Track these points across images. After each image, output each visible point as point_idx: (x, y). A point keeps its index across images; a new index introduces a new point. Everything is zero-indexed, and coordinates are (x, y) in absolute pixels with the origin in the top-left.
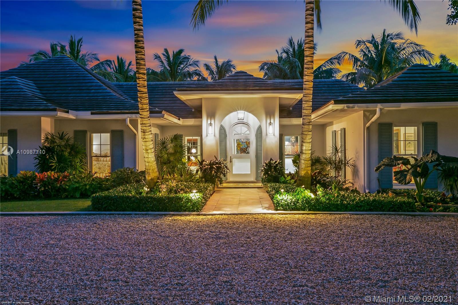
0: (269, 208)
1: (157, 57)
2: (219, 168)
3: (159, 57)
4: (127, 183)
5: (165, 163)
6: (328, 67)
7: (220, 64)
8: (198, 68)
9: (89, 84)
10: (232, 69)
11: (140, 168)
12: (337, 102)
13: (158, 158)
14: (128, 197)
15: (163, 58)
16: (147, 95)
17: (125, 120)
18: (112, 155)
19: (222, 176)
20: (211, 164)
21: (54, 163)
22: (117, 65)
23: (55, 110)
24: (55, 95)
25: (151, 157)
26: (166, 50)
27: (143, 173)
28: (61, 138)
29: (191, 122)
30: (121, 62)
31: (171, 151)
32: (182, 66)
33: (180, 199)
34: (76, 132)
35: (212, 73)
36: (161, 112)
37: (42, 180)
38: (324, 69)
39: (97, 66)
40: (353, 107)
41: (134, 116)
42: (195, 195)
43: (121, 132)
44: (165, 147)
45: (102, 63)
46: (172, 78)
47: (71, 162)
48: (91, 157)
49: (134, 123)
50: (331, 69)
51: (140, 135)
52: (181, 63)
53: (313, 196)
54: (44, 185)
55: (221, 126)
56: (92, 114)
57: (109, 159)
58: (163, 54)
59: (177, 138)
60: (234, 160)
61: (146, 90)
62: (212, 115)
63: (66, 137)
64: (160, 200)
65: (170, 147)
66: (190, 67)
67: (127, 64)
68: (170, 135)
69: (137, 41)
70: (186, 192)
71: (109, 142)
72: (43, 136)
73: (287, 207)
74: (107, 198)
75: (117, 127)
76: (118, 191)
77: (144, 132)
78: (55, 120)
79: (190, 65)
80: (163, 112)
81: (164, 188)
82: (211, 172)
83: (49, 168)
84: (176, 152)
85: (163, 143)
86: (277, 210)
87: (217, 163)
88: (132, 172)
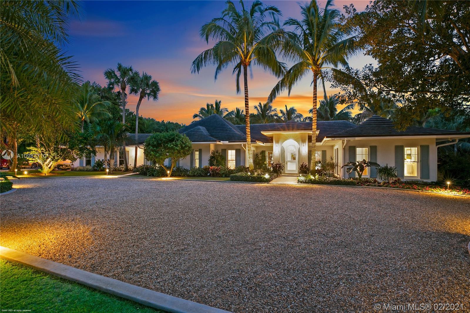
0: (296, 183)
1: (256, 107)
2: (280, 167)
3: (257, 107)
4: (242, 171)
5: (258, 164)
6: (346, 111)
7: (288, 109)
8: (276, 112)
9: (227, 128)
10: (296, 112)
11: (247, 166)
12: (327, 137)
13: (254, 162)
14: (243, 176)
15: (259, 108)
16: (250, 135)
17: (241, 144)
18: (236, 160)
19: (281, 170)
20: (276, 165)
21: (215, 163)
22: (236, 112)
23: (216, 141)
24: (214, 133)
25: (251, 161)
26: (260, 104)
27: (248, 168)
28: (217, 152)
29: (268, 144)
30: (238, 110)
31: (260, 158)
32: (268, 112)
33: (262, 177)
34: (222, 150)
35: (284, 114)
36: (255, 141)
37: (212, 169)
38: (344, 112)
39: (227, 115)
40: (334, 139)
41: (245, 143)
42: (267, 176)
43: (240, 150)
44: (258, 157)
45: (230, 113)
46: (263, 118)
47: (221, 162)
48: (228, 161)
49: (245, 146)
50: (348, 112)
51: (247, 151)
52: (268, 110)
53: (313, 178)
54: (212, 171)
55: (282, 146)
56: (229, 142)
57: (235, 161)
58: (259, 106)
59: (263, 152)
60: (288, 163)
61: (250, 133)
62: (277, 142)
63: (219, 152)
64: (254, 177)
65: (260, 156)
66: (272, 112)
67: (241, 112)
68: (260, 151)
69: (246, 101)
70: (264, 175)
71: (235, 154)
72: (211, 151)
73: (302, 182)
74: (235, 176)
75: (238, 148)
76: (239, 174)
77: (249, 150)
78: (215, 145)
79: (272, 111)
80: (256, 141)
81: (256, 174)
82: (276, 168)
83: (213, 165)
84: (262, 159)
85: (257, 155)
86: (298, 183)
87: (279, 164)
88: (244, 167)
